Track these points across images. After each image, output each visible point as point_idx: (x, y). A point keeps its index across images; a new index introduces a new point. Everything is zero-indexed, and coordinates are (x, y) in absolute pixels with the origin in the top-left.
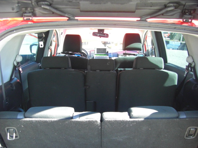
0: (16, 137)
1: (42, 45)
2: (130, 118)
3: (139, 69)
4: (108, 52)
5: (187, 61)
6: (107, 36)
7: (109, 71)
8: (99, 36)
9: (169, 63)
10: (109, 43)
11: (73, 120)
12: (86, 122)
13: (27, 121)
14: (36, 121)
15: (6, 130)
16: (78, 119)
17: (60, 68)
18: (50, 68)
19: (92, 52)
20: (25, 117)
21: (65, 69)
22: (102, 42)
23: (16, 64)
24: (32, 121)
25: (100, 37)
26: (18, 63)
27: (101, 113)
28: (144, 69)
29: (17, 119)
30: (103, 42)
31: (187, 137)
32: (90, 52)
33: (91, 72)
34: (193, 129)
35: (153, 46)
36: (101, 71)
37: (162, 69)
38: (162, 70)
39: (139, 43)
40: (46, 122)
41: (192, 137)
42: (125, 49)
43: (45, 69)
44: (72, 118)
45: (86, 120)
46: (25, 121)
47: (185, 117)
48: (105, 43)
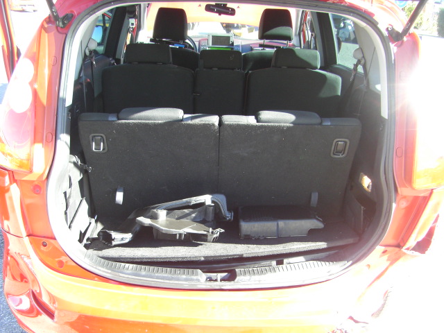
0: (103, 149)
1: (133, 24)
2: (258, 122)
3: (280, 67)
4: (233, 43)
5: (354, 57)
6: (232, 12)
7: (233, 69)
8: (216, 12)
9: (339, 65)
10: (238, 27)
11: (183, 123)
12: (200, 125)
13: (122, 124)
14: (135, 124)
15: (91, 138)
16: (190, 122)
17: (155, 63)
18: (139, 63)
19: (203, 43)
20: (119, 119)
21: (163, 64)
22: (222, 24)
23: (88, 53)
24: (129, 123)
25: (220, 14)
26: (91, 52)
27: (220, 116)
28: (288, 67)
29: (108, 121)
30: (224, 25)
31: (334, 154)
32: (199, 42)
33: (205, 70)
34: (342, 143)
35: (313, 34)
36: (219, 69)
37: (316, 68)
38: (317, 71)
39: (287, 28)
40: (147, 125)
41: (341, 156)
42: (262, 37)
43: (130, 63)
44: (182, 120)
45: (200, 123)
46: (119, 123)
47: (329, 124)
48: (228, 27)
